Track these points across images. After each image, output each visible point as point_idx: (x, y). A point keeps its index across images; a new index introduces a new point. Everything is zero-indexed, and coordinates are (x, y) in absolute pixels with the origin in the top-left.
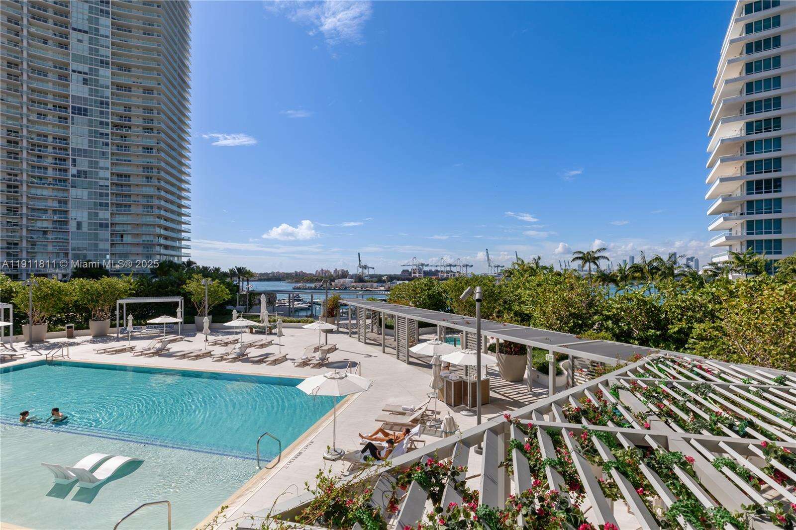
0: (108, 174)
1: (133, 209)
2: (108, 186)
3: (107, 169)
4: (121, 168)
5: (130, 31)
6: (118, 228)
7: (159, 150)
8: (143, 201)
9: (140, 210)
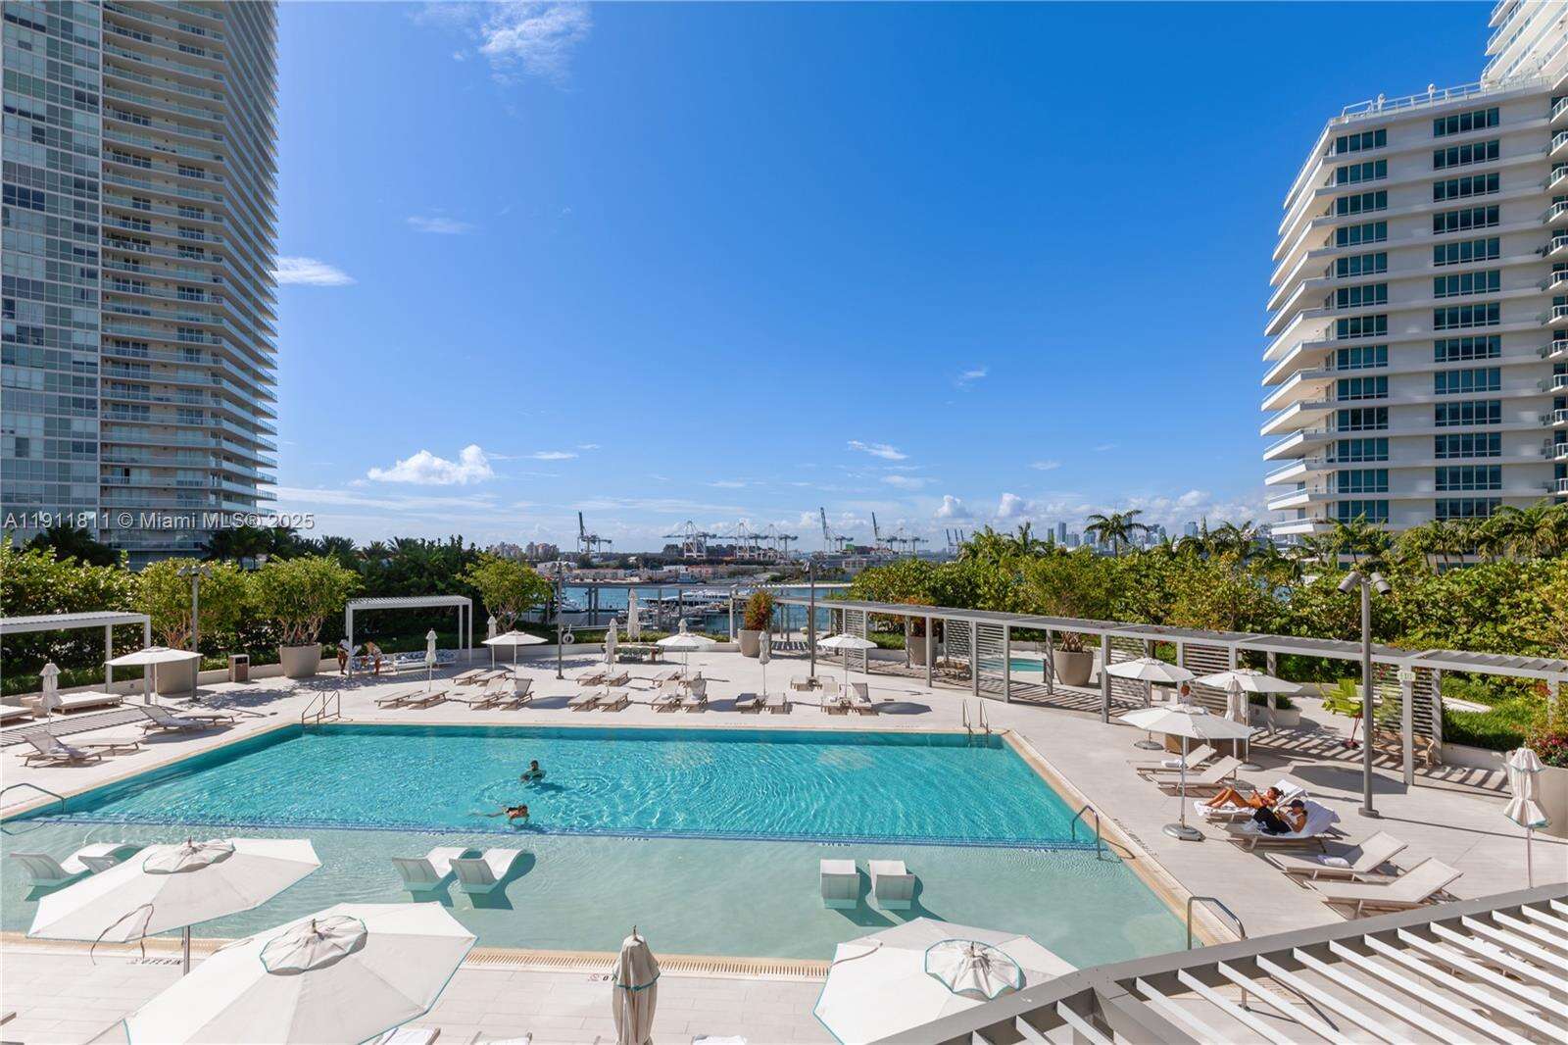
0: (94, 339)
1: (154, 416)
2: (96, 364)
3: (93, 327)
4: (124, 327)
5: (148, 39)
6: (116, 454)
7: (216, 295)
8: (178, 399)
9: (172, 418)
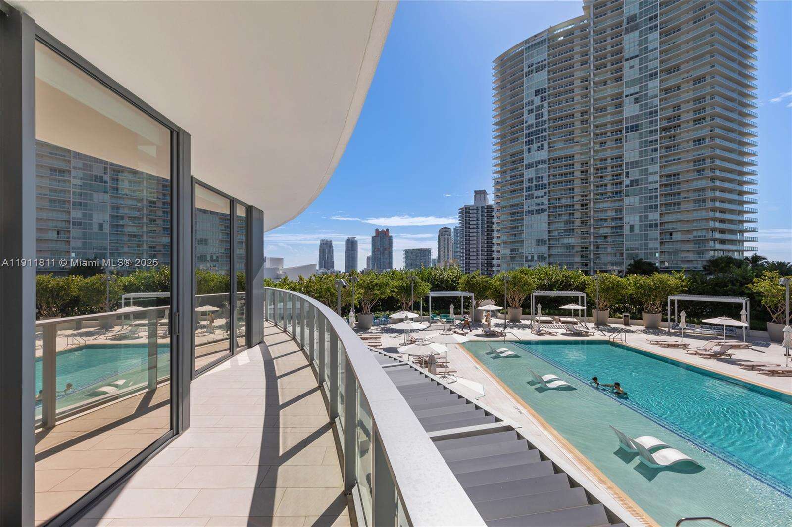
0: (657, 178)
2: (657, 189)
3: (657, 173)
4: (669, 168)
5: (679, 30)
6: (666, 227)
7: (712, 138)
8: (694, 196)
9: (691, 206)
